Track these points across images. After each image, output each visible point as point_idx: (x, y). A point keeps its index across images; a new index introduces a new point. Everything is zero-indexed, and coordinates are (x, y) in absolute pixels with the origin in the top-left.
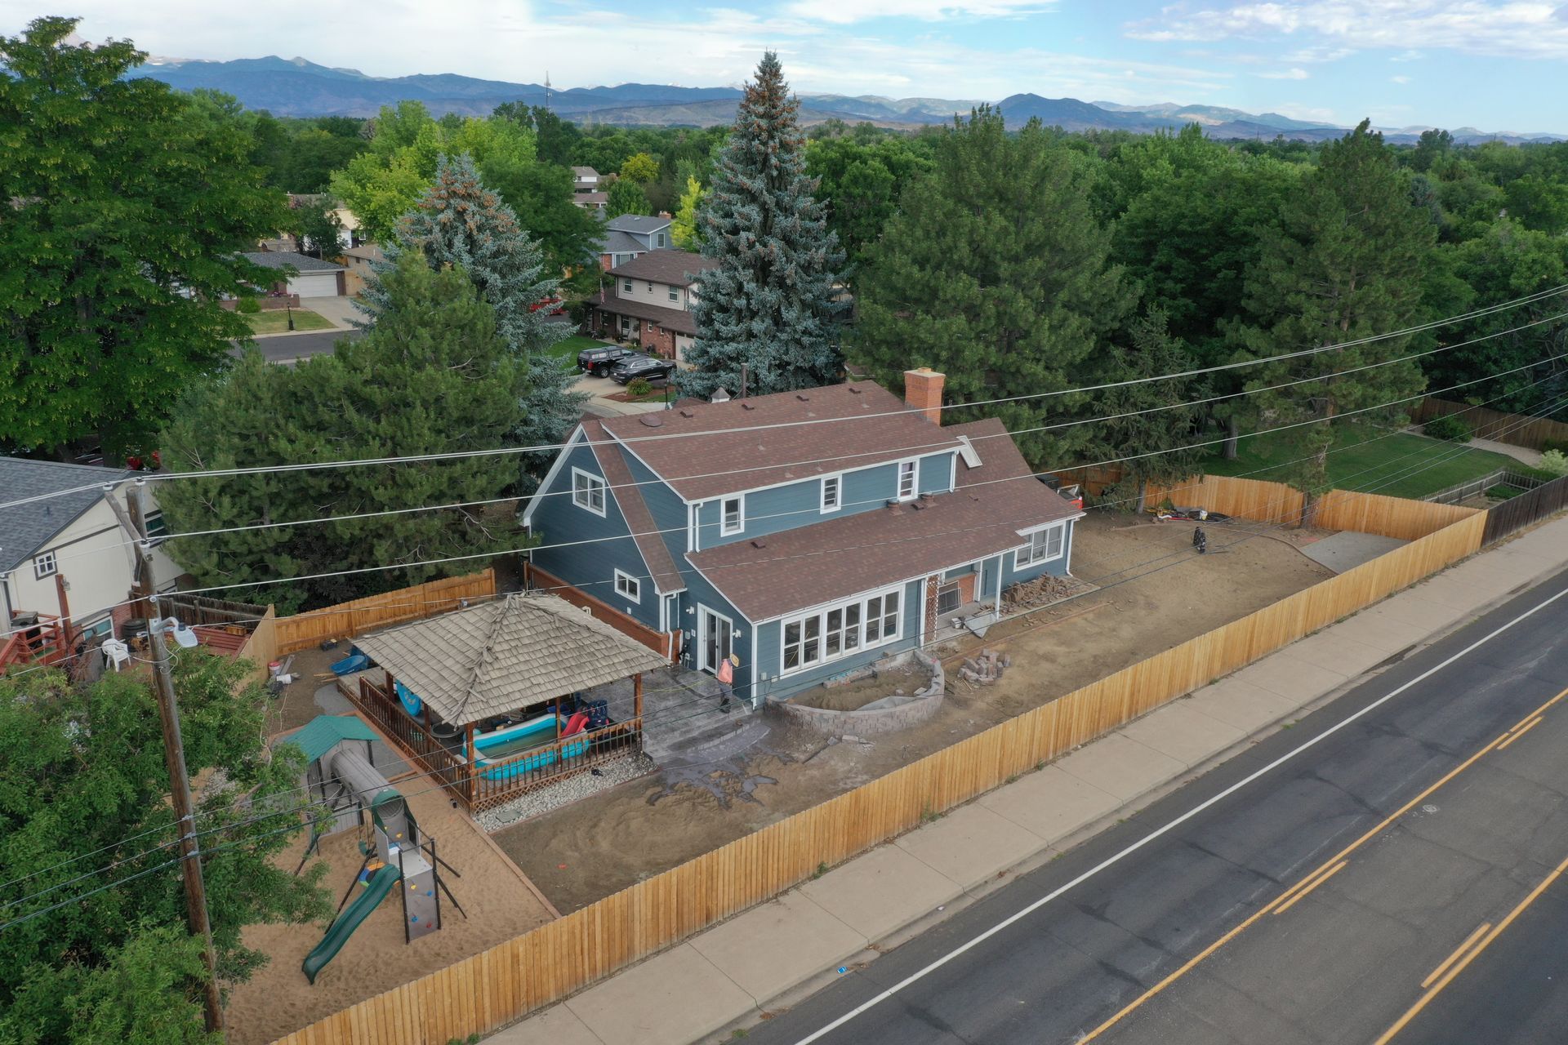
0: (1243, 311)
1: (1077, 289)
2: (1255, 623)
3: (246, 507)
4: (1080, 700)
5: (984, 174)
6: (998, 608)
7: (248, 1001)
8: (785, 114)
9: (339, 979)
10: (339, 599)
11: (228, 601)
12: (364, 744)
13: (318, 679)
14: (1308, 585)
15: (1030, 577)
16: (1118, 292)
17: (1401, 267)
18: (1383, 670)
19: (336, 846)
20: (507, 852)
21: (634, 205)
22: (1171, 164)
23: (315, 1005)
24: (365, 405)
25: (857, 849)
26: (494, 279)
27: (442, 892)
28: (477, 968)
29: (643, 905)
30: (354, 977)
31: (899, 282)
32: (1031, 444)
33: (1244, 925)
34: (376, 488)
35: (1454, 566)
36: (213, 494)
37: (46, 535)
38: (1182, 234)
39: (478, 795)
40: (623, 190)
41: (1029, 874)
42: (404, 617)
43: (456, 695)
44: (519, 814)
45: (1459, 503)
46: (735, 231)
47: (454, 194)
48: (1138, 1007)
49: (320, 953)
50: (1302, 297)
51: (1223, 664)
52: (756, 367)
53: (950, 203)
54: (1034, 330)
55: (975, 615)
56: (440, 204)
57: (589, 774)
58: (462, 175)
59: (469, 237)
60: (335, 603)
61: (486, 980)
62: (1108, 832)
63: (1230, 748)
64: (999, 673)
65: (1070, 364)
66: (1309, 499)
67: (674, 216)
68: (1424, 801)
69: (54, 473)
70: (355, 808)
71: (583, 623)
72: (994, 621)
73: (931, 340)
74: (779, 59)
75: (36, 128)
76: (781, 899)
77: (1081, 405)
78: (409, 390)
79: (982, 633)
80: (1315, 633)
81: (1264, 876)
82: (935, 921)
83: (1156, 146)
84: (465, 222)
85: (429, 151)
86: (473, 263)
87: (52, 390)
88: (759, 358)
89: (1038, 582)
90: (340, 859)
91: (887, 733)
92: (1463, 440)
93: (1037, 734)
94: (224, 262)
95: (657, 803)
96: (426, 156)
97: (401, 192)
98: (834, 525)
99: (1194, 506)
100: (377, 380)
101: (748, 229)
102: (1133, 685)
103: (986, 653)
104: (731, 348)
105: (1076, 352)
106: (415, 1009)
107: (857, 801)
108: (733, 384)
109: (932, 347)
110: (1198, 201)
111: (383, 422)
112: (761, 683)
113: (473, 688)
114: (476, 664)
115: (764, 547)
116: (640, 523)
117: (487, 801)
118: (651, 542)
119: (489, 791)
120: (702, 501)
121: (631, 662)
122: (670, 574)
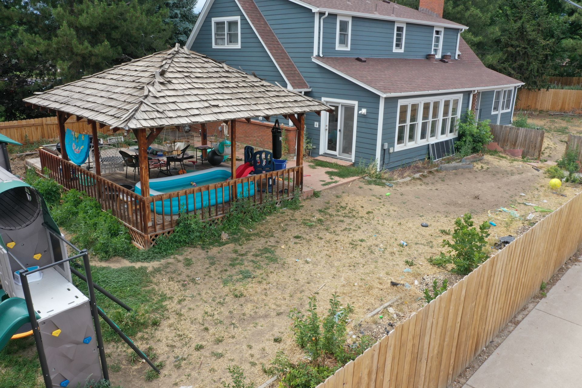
39: (154, 226)
43: (126, 107)
98: (402, 61)
112: (383, 151)
113: (146, 99)
114: (148, 84)
115: (365, 61)
116: (271, 43)
117: (163, 234)
118: (281, 56)
119: (166, 224)
120: (327, 11)
121: (300, 103)
122: (297, 78)
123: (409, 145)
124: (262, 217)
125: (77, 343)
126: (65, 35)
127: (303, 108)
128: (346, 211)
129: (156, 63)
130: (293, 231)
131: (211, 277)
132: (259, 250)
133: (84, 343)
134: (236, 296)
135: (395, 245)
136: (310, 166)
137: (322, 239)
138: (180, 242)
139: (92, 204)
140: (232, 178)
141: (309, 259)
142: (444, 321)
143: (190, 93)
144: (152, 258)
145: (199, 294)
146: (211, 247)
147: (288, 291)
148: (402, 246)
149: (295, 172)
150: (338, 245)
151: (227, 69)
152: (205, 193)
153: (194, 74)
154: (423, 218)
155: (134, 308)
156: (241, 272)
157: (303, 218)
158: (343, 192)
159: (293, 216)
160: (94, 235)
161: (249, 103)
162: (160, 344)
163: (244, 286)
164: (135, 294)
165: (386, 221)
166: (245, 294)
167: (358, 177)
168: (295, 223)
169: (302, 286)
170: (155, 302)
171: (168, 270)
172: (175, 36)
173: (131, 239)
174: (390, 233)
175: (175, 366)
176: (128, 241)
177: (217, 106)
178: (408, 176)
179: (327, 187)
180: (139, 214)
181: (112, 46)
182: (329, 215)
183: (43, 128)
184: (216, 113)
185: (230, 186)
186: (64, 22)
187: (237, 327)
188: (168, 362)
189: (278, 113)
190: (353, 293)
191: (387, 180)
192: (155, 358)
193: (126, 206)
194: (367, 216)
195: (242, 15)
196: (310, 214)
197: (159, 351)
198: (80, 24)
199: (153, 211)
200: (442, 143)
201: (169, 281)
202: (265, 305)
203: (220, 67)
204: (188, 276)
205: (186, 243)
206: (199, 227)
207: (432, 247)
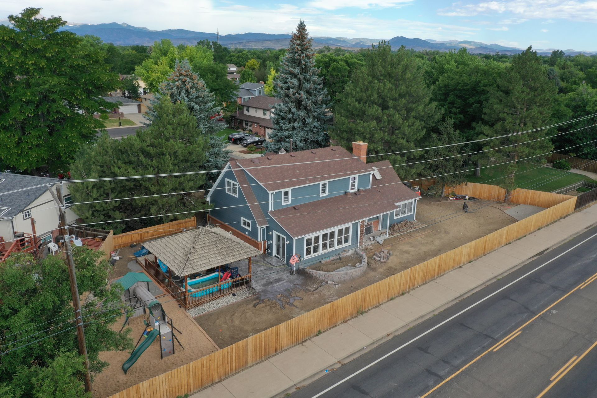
0: (482, 120)
1: (419, 111)
2: (486, 239)
3: (102, 193)
4: (419, 268)
5: (383, 67)
6: (388, 233)
7: (101, 380)
8: (307, 44)
9: (136, 372)
10: (137, 228)
11: (95, 228)
12: (146, 283)
13: (129, 258)
14: (507, 225)
15: (400, 221)
16: (434, 112)
17: (544, 103)
18: (536, 258)
19: (135, 322)
20: (200, 325)
21: (250, 79)
22: (455, 63)
23: (127, 382)
24: (147, 155)
25: (332, 325)
26: (196, 107)
27: (175, 340)
28: (188, 369)
29: (251, 346)
30: (142, 372)
31: (351, 109)
32: (401, 170)
33: (482, 355)
34: (151, 186)
35: (564, 218)
36: (89, 188)
37: (27, 203)
38: (459, 90)
39: (189, 303)
40: (246, 73)
41: (399, 335)
42: (162, 235)
43: (181, 265)
44: (204, 310)
45: (566, 194)
46: (288, 88)
47: (182, 75)
48: (441, 386)
49: (128, 363)
50: (505, 114)
51: (474, 255)
52: (296, 140)
53: (370, 78)
54: (402, 127)
55: (379, 236)
56: (176, 78)
57: (231, 295)
58: (185, 67)
59: (187, 91)
60: (136, 229)
61: (191, 373)
62: (429, 319)
63: (477, 287)
64: (388, 258)
65: (416, 140)
66: (508, 192)
67: (265, 83)
68: (552, 308)
69: (31, 180)
70: (142, 307)
71: (229, 238)
72: (386, 238)
73: (362, 130)
74: (305, 23)
75: (25, 50)
76: (304, 343)
77: (420, 156)
78: (164, 149)
79: (381, 242)
80: (510, 243)
81: (490, 337)
82: (362, 353)
83: (449, 56)
84: (186, 85)
85: (172, 58)
86: (189, 101)
87: (30, 149)
88: (297, 137)
89: (403, 223)
90: (137, 327)
91: (345, 281)
92: (568, 169)
93: (402, 282)
94: (95, 101)
95: (257, 307)
96: (172, 60)
97: (162, 74)
98: (325, 201)
99: (463, 194)
100: (152, 145)
101: (293, 88)
102: (439, 263)
103: (383, 250)
104: (286, 133)
105: (418, 135)
106: (164, 384)
107: (333, 306)
108: (287, 147)
109: (363, 133)
110: (465, 77)
111: (154, 161)
113: (187, 262)
115: (298, 209)
116: (251, 200)
117: (192, 305)
118: (255, 207)
119: (193, 301)
120: (275, 192)
122: (262, 219)
129: (192, 238)
133: (170, 341)
149: (248, 277)
161: (226, 257)
200: (338, 249)
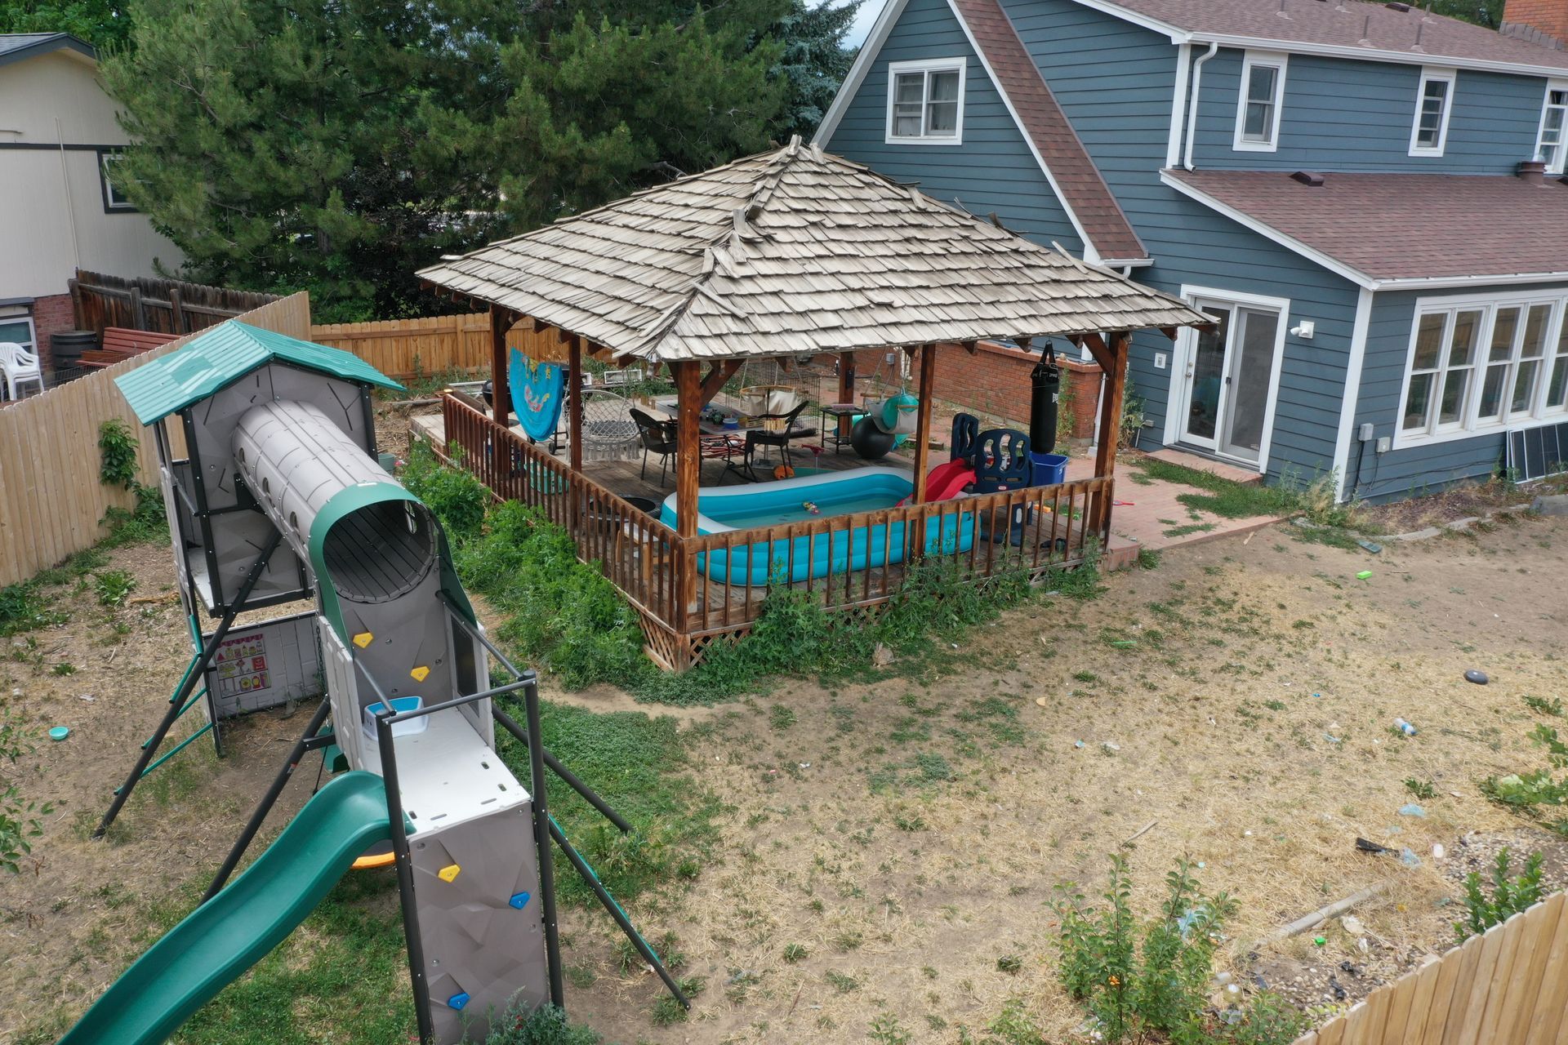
43: (656, 303)
112: (1357, 447)
113: (707, 284)
114: (714, 243)
115: (1319, 183)
116: (1048, 130)
117: (725, 636)
118: (1070, 165)
119: (732, 610)
120: (1216, 40)
121: (1118, 302)
122: (1114, 229)
123: (1441, 432)
124: (988, 611)
125: (495, 905)
126: (523, 112)
127: (1127, 316)
128: (1233, 615)
129: (738, 187)
130: (1072, 658)
131: (838, 764)
132: (974, 703)
133: (512, 905)
134: (903, 826)
135: (1377, 729)
136: (1132, 475)
137: (1155, 689)
138: (765, 661)
139: (556, 541)
140: (914, 501)
141: (1111, 744)
142: (1526, 991)
143: (819, 269)
144: (691, 697)
145: (805, 808)
146: (844, 682)
147: (1048, 830)
148: (1400, 733)
149: (1091, 495)
150: (1203, 711)
151: (922, 205)
152: (840, 536)
153: (833, 217)
154: (1473, 655)
155: (637, 824)
156: (921, 761)
157: (1103, 624)
158: (1227, 559)
159: (1074, 616)
160: (555, 622)
161: (975, 300)
162: (696, 931)
163: (927, 799)
164: (643, 787)
165: (1352, 656)
166: (926, 823)
167: (1275, 518)
168: (1081, 636)
169: (1090, 819)
170: (689, 814)
171: (729, 733)
172: (791, 110)
173: (641, 641)
174: (1366, 694)
175: (730, 995)
176: (635, 647)
177: (889, 306)
178: (1431, 523)
179: (1179, 540)
180: (666, 577)
181: (636, 137)
182: (1182, 621)
183: (455, 341)
184: (883, 325)
185: (908, 522)
186: (526, 78)
187: (900, 914)
188: (711, 982)
189: (1054, 330)
190: (1239, 860)
191: (1363, 531)
192: (679, 965)
193: (636, 554)
194: (1294, 633)
195: (972, 55)
196: (1124, 613)
197: (692, 949)
198: (562, 83)
199: (702, 573)
200: (1549, 430)
201: (731, 763)
202: (980, 862)
203: (904, 199)
204: (779, 756)
205: (780, 664)
206: (816, 625)
207: (1495, 748)
